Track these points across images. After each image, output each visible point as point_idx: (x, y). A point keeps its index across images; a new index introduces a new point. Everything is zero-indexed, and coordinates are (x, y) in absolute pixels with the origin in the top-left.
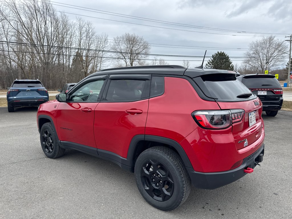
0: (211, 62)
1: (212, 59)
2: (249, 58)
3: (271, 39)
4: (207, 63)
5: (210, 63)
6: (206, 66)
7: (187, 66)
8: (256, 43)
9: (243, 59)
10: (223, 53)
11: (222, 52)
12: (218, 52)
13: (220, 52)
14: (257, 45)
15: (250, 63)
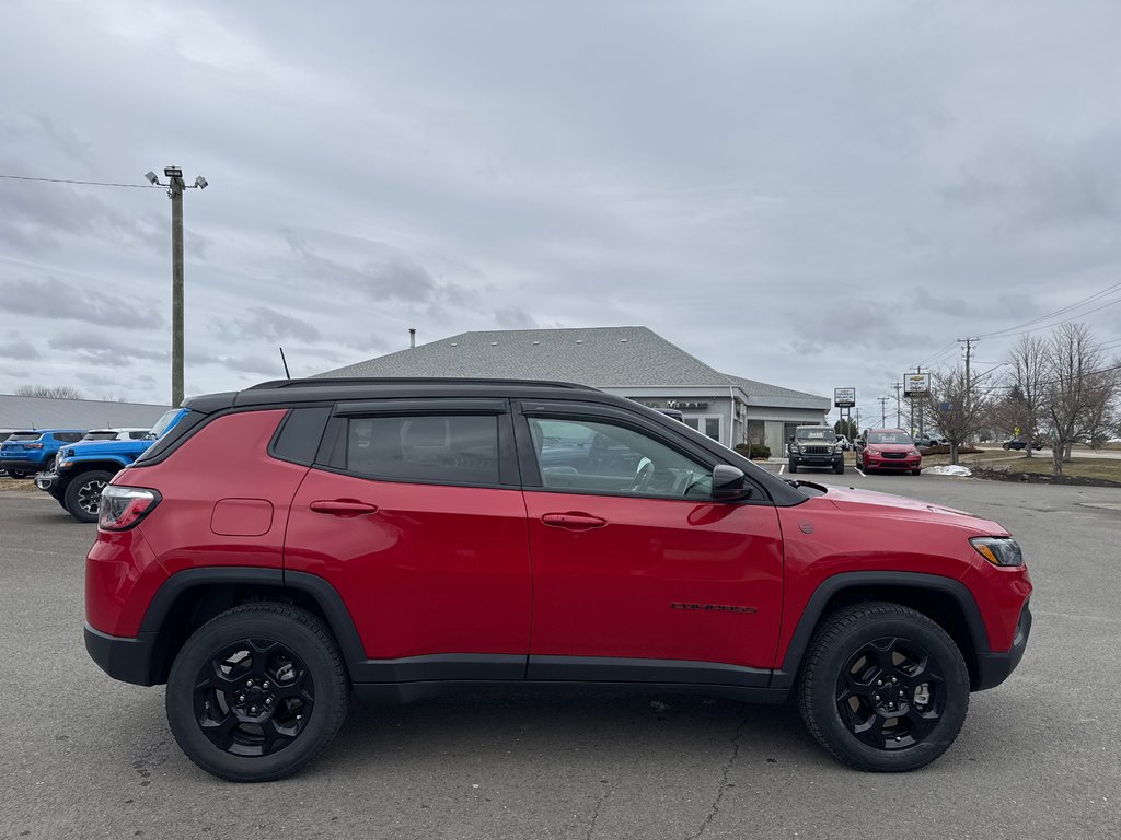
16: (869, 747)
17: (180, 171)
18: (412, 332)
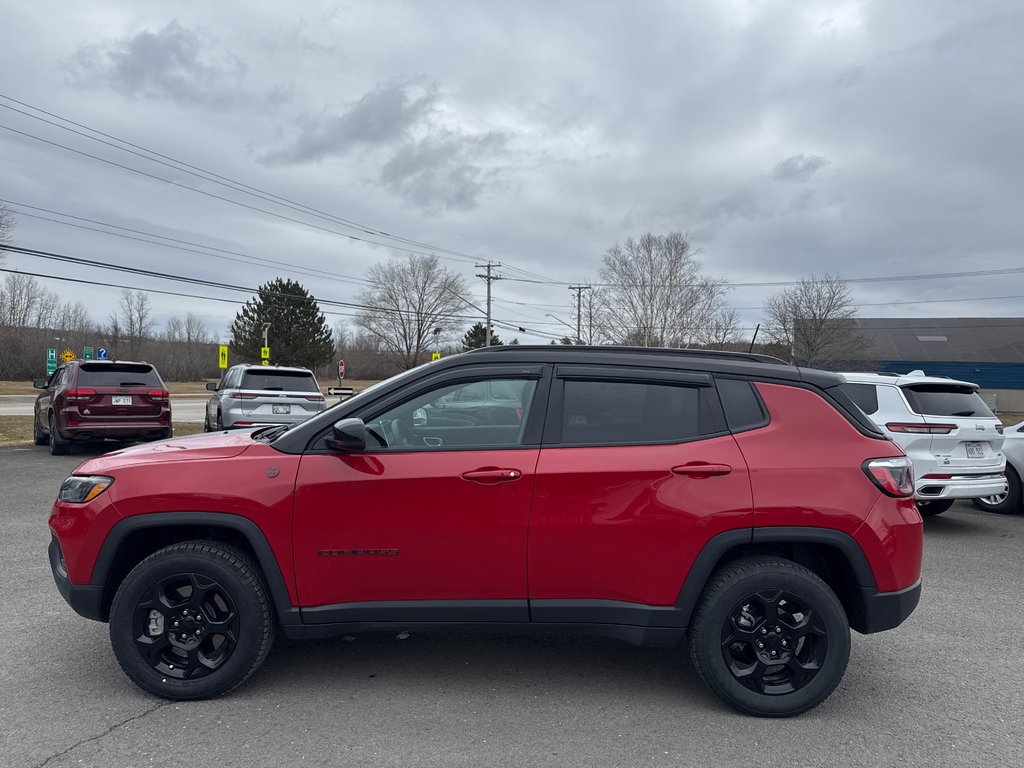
0: (253, 310)
1: (258, 300)
2: (370, 311)
3: (429, 265)
4: (241, 313)
5: (251, 314)
6: (236, 323)
7: (139, 312)
8: (387, 268)
9: (353, 311)
10: (297, 285)
11: (294, 282)
12: (280, 281)
13: (285, 282)
14: (392, 275)
15: (373, 325)
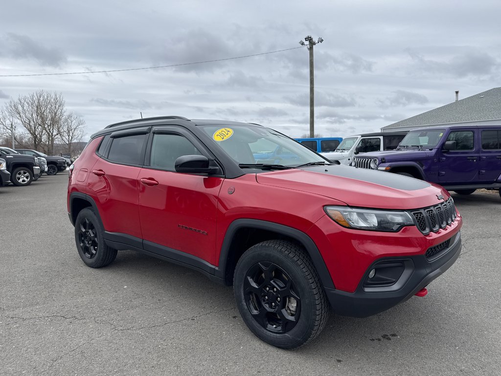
16: (258, 325)
17: (311, 37)
18: (457, 92)
